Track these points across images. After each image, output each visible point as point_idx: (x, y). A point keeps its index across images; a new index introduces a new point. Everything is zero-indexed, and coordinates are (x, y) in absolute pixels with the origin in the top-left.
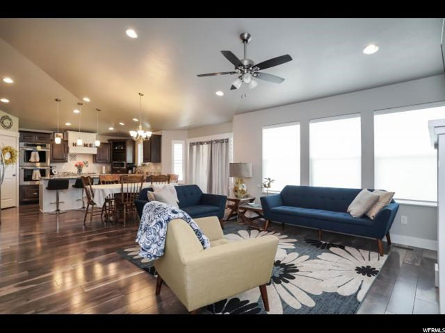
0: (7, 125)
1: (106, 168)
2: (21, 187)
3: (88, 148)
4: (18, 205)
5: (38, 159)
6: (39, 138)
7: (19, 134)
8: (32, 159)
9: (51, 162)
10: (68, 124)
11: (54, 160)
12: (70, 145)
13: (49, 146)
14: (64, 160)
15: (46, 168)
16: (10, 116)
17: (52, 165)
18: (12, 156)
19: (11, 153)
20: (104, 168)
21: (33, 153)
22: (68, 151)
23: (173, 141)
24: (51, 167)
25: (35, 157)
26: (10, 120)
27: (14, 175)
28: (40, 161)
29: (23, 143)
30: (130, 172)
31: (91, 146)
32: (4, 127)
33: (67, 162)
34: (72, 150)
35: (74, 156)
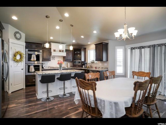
0: (19, 38)
1: (70, 64)
2: (26, 76)
3: (62, 53)
4: (25, 88)
5: (35, 59)
6: (36, 46)
7: (25, 43)
8: (32, 59)
9: (42, 61)
10: (51, 38)
11: (44, 60)
12: (52, 51)
13: (41, 51)
14: (49, 60)
15: (40, 64)
16: (20, 32)
17: (43, 62)
18: (21, 57)
19: (20, 55)
20: (69, 64)
21: (33, 55)
22: (51, 55)
23: (116, 47)
24: (42, 64)
25: (34, 58)
26: (20, 34)
27: (22, 69)
28: (36, 61)
29: (27, 49)
30: (84, 66)
31: (63, 51)
32: (17, 38)
33: (50, 61)
34: (53, 54)
35: (54, 57)
